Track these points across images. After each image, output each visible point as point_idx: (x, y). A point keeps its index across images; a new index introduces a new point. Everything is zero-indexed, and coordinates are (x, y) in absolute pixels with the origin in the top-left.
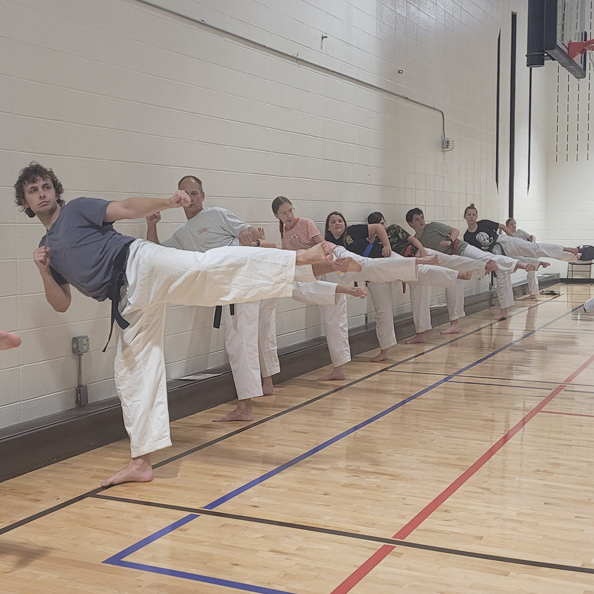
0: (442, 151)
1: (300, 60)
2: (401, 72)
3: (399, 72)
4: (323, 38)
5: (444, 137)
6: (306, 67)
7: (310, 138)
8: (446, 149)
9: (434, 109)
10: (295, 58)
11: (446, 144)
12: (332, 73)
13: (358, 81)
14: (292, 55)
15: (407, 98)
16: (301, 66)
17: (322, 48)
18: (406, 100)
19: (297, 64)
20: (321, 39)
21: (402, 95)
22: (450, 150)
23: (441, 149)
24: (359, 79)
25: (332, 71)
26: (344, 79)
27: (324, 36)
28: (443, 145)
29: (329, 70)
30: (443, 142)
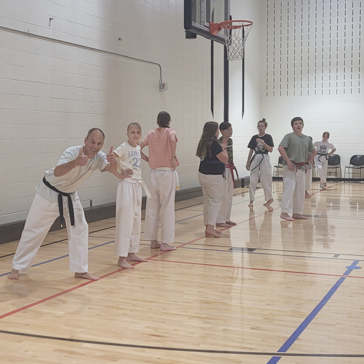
0: (160, 91)
1: (30, 34)
2: (121, 39)
3: (119, 39)
4: (50, 19)
5: (161, 81)
6: (36, 39)
7: (40, 84)
8: (163, 90)
9: (152, 63)
10: (26, 33)
11: (162, 86)
12: (59, 42)
13: (82, 46)
14: (24, 31)
15: (126, 56)
16: (31, 38)
17: (50, 26)
18: (125, 58)
19: (28, 37)
20: (49, 20)
21: (122, 55)
22: (165, 90)
23: (159, 90)
24: (83, 45)
25: (59, 41)
26: (69, 45)
27: (52, 18)
28: (160, 87)
29: (56, 40)
30: (160, 85)
